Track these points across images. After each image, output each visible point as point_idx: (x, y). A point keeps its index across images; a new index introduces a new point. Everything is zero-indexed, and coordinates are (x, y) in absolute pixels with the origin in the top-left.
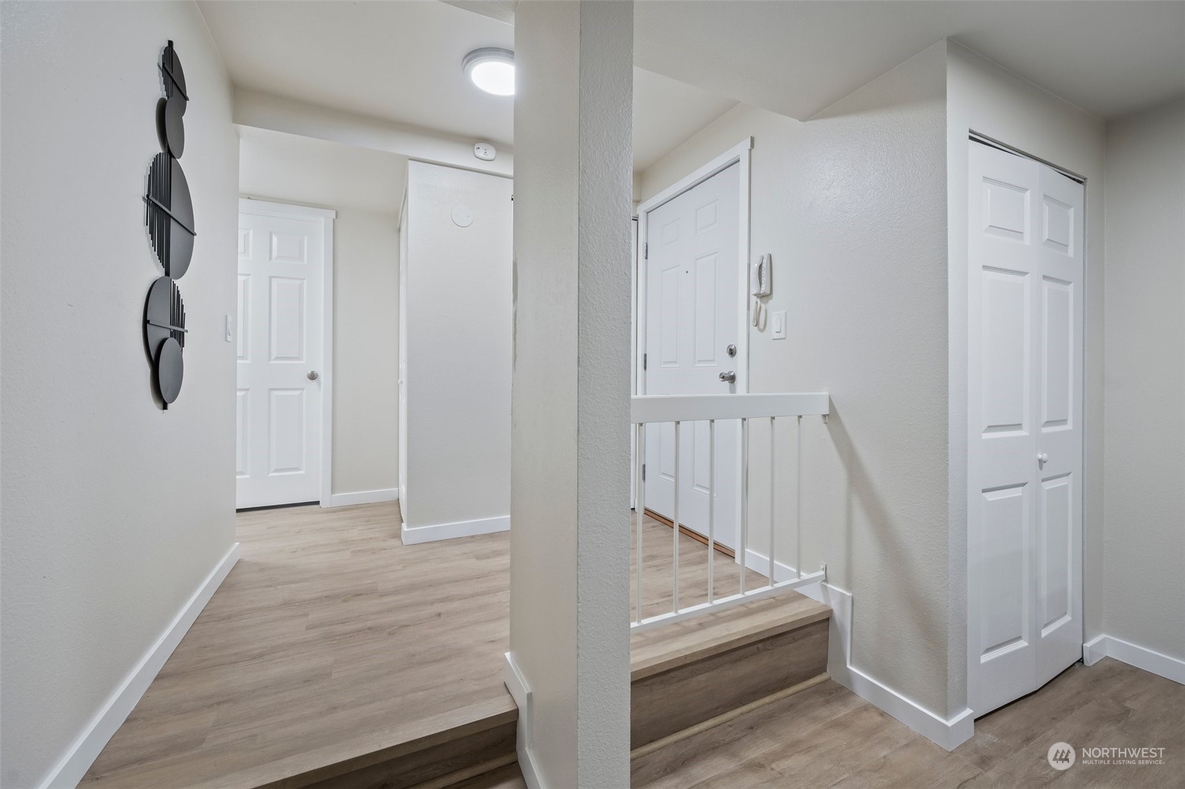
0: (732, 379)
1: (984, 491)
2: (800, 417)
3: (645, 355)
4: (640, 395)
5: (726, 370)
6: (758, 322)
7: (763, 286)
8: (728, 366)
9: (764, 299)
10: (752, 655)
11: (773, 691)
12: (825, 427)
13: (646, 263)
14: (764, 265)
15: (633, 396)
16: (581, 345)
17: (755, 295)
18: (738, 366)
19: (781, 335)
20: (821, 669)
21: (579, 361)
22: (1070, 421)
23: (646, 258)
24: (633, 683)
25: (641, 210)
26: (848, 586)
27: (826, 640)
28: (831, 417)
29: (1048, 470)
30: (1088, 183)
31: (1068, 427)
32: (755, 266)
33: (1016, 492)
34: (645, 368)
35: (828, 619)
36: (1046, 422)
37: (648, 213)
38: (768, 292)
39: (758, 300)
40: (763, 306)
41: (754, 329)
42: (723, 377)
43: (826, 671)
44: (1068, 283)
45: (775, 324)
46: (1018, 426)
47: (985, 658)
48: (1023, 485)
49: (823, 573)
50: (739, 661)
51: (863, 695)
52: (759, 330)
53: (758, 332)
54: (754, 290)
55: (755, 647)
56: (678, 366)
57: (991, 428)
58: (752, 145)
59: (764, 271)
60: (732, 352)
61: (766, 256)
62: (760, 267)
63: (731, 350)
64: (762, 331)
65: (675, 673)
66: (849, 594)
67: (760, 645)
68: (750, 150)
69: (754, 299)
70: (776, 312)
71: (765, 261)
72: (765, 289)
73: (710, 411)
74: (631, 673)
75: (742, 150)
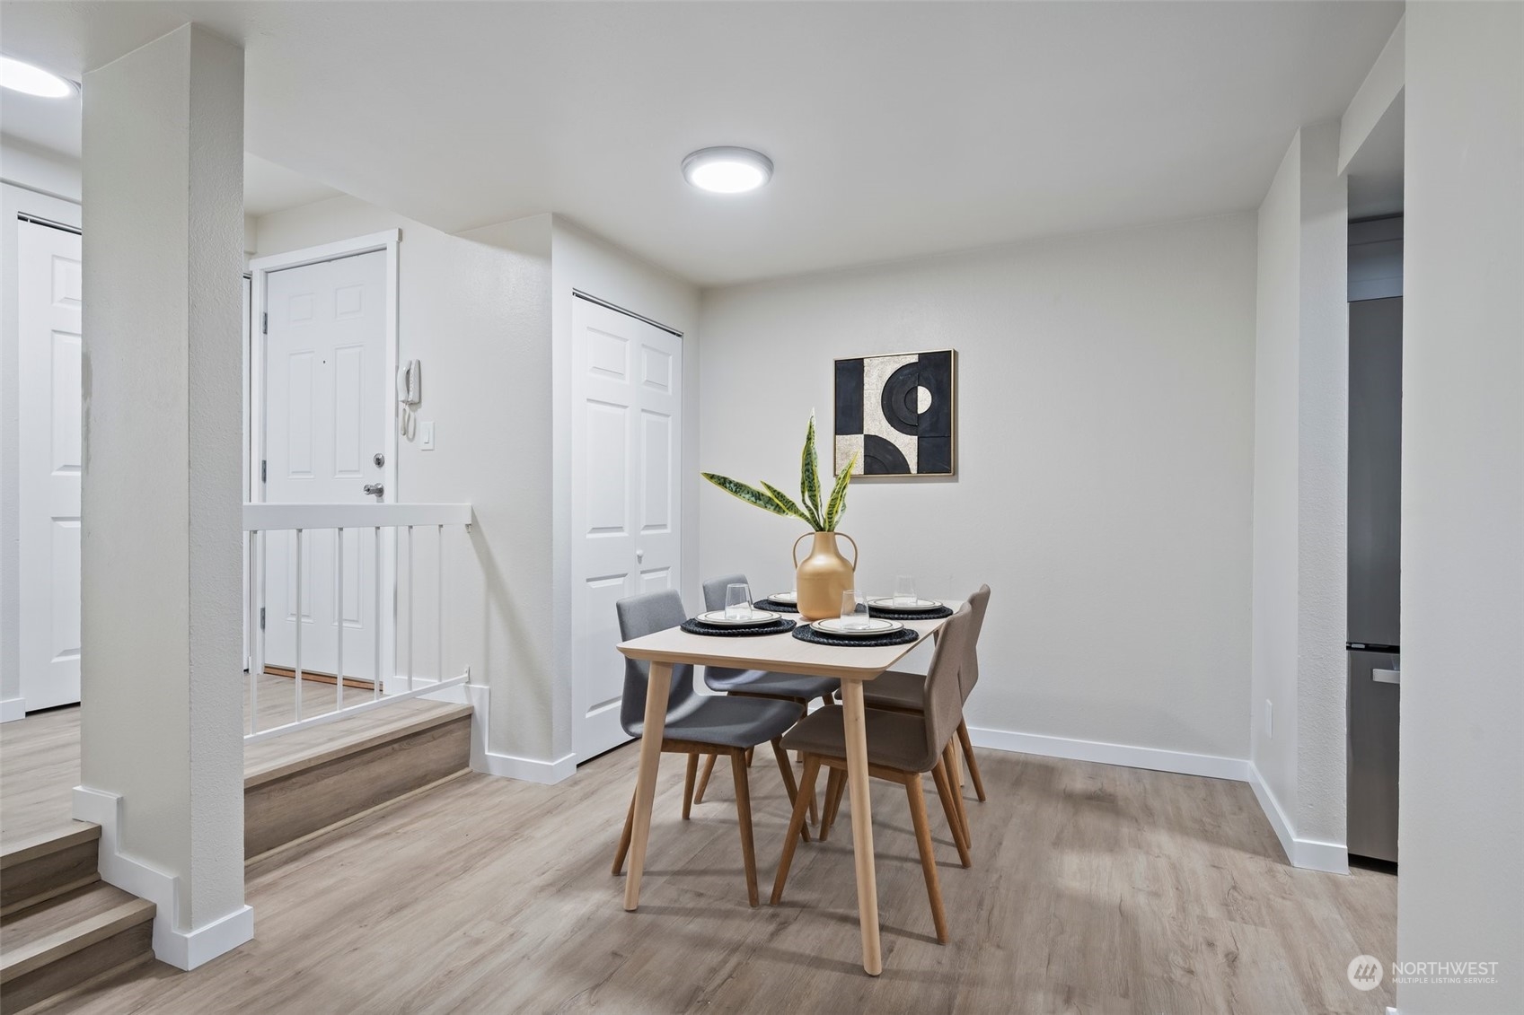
0: (380, 492)
1: (588, 580)
2: (441, 526)
3: (264, 462)
4: (256, 501)
5: (372, 483)
6: (406, 431)
7: (411, 393)
8: (375, 477)
9: (414, 407)
10: (387, 755)
11: (411, 789)
12: (468, 535)
13: (265, 341)
14: (412, 371)
15: (246, 503)
16: (191, 451)
17: (403, 402)
18: (386, 477)
19: (429, 446)
20: (465, 764)
21: (189, 464)
22: (669, 526)
23: (265, 332)
24: (247, 791)
25: (257, 266)
26: (487, 680)
27: (468, 738)
28: (472, 527)
29: (645, 565)
30: (685, 337)
31: (668, 531)
32: (403, 369)
33: (619, 581)
34: (264, 479)
35: (469, 716)
36: (646, 526)
37: (267, 272)
38: (417, 400)
39: (407, 408)
40: (412, 414)
41: (403, 439)
42: (369, 490)
43: (468, 766)
44: (668, 416)
45: (424, 435)
46: (620, 529)
47: (589, 715)
48: (624, 575)
49: (466, 675)
50: (372, 762)
51: (496, 772)
52: (408, 438)
53: (407, 442)
54: (402, 397)
55: (390, 747)
56: (312, 477)
57: (595, 530)
58: (400, 238)
59: (412, 377)
60: (379, 462)
61: (414, 362)
62: (408, 372)
63: (378, 459)
64: (411, 440)
65: (298, 778)
66: (486, 687)
67: (396, 746)
68: (398, 243)
69: (402, 406)
70: (425, 420)
71: (413, 367)
72: (413, 396)
73: (339, 519)
74: (245, 780)
75: (389, 239)
